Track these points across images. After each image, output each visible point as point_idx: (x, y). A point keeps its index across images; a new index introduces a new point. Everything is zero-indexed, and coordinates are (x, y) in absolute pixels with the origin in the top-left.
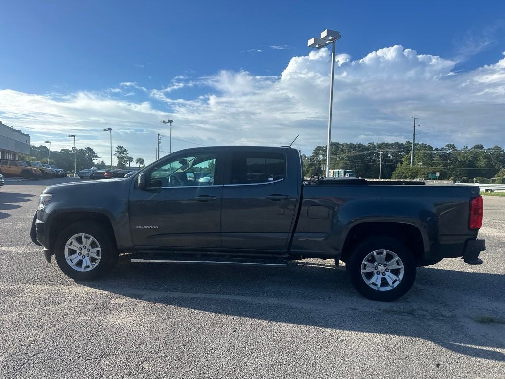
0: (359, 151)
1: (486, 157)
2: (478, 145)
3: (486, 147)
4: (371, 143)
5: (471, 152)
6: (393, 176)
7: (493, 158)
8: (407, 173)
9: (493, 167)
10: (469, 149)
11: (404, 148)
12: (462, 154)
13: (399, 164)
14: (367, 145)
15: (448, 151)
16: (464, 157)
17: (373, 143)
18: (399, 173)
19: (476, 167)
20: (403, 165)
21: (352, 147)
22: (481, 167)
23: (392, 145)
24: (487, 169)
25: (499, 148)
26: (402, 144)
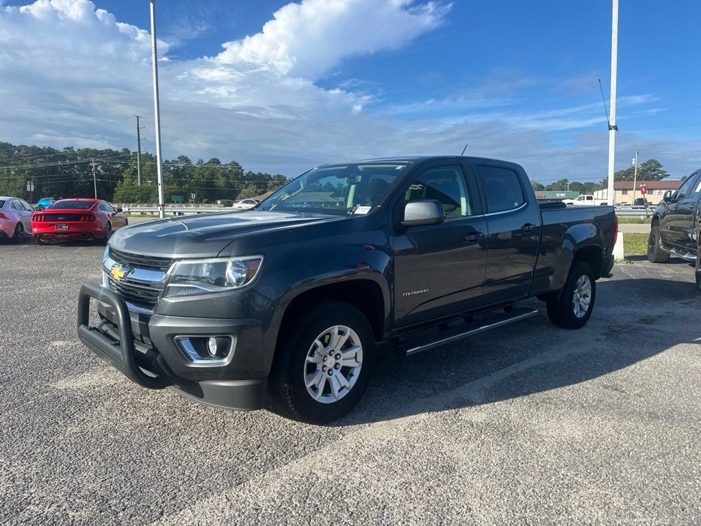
0: (51, 160)
1: (224, 175)
2: (214, 159)
3: (223, 163)
4: (69, 148)
5: (207, 168)
6: (115, 199)
7: (232, 176)
8: (136, 194)
9: (232, 187)
10: (205, 164)
11: (121, 159)
12: (197, 171)
13: (119, 182)
14: (62, 151)
15: (181, 165)
16: (200, 174)
17: (72, 147)
18: (123, 195)
19: (215, 187)
20: (124, 183)
21: (36, 152)
22: (221, 187)
23: (102, 152)
24: (227, 189)
25: (237, 164)
26: (117, 153)
